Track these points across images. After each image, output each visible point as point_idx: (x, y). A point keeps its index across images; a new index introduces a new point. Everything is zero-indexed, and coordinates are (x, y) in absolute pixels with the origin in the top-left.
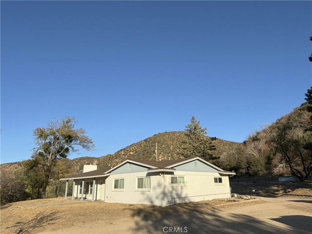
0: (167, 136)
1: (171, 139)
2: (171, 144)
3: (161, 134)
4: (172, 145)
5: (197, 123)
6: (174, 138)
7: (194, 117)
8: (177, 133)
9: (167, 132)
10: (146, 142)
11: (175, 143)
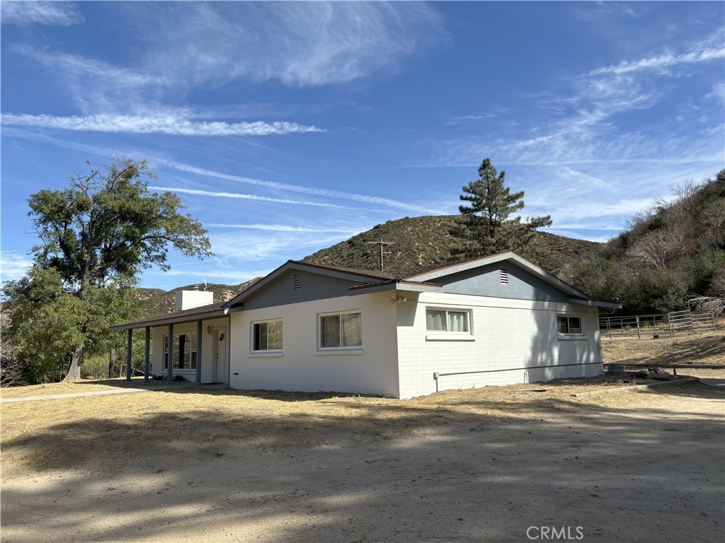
0: (410, 229)
1: (419, 237)
2: (421, 248)
3: (392, 223)
4: (424, 250)
5: (497, 177)
6: (428, 234)
7: (488, 160)
8: (435, 221)
9: (410, 217)
10: (353, 245)
11: (430, 246)
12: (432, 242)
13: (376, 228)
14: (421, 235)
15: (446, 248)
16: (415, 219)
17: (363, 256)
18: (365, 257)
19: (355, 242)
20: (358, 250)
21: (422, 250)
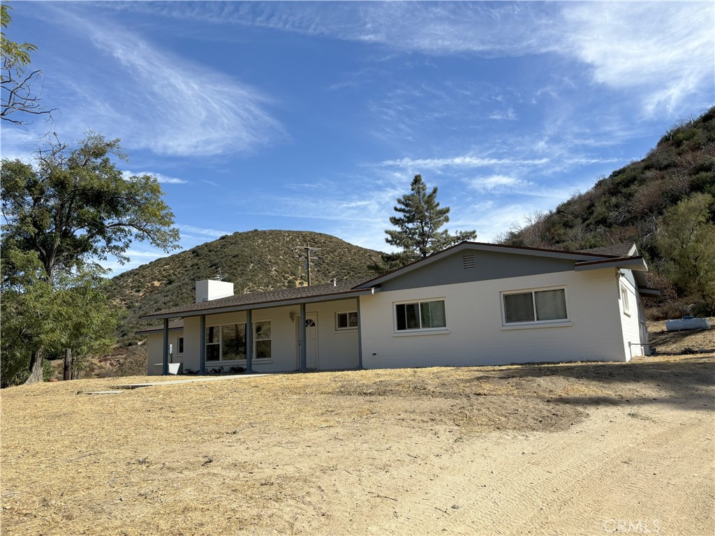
0: (260, 241)
1: (270, 250)
2: (273, 261)
3: (240, 234)
4: (276, 263)
5: (429, 192)
6: (278, 247)
7: (419, 176)
8: (284, 236)
9: (259, 230)
10: (197, 255)
11: (280, 259)
12: (283, 256)
13: (223, 238)
14: (271, 248)
15: (295, 262)
16: (264, 232)
17: (211, 267)
18: (214, 267)
19: (199, 252)
20: (203, 260)
21: (275, 263)
